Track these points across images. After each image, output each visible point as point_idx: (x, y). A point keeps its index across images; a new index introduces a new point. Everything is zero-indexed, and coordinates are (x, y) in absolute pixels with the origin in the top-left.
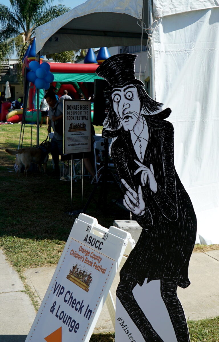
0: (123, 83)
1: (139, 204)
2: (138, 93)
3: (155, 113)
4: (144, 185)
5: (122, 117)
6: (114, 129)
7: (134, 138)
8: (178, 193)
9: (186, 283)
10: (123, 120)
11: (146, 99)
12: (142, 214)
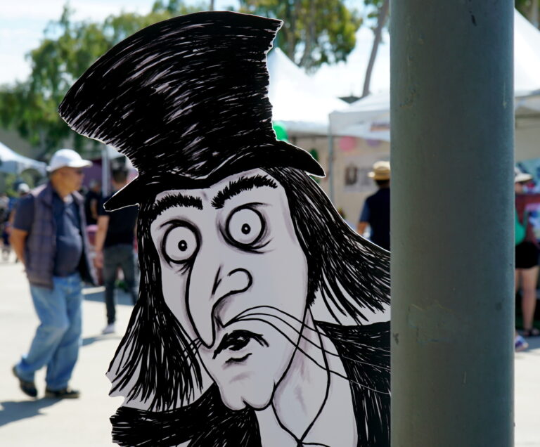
2: (293, 214)
5: (209, 341)
6: (168, 400)
10: (217, 352)
11: (337, 245)
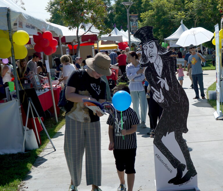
0: (148, 40)
1: (161, 97)
2: (156, 45)
3: (165, 53)
4: (162, 88)
6: (145, 63)
7: (155, 66)
8: (179, 89)
9: (186, 131)
10: (150, 58)
11: (160, 47)
12: (163, 102)
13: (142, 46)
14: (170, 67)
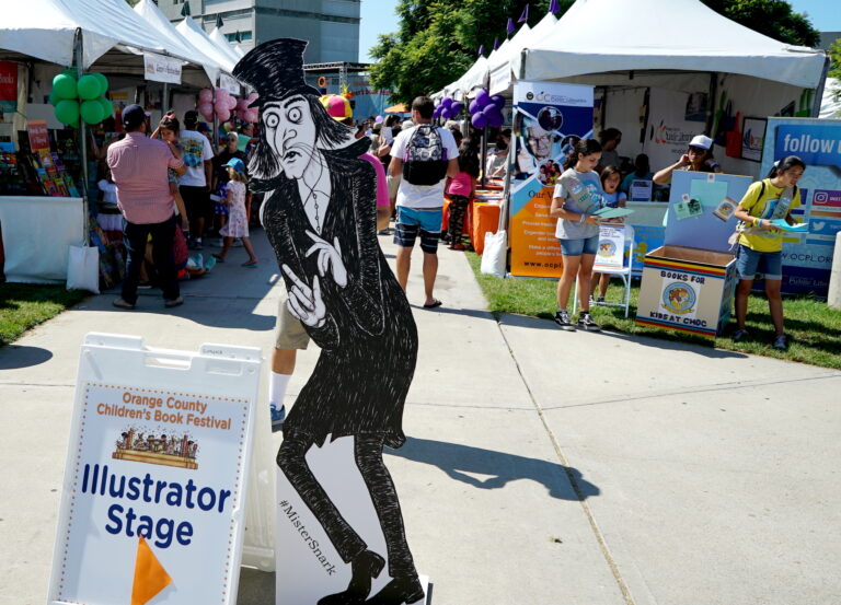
0: (284, 92)
2: (311, 110)
3: (343, 146)
4: (323, 275)
6: (268, 175)
7: (304, 192)
8: (384, 286)
9: (398, 440)
10: (284, 159)
11: (325, 121)
12: (322, 323)
13: (261, 111)
14: (359, 199)
